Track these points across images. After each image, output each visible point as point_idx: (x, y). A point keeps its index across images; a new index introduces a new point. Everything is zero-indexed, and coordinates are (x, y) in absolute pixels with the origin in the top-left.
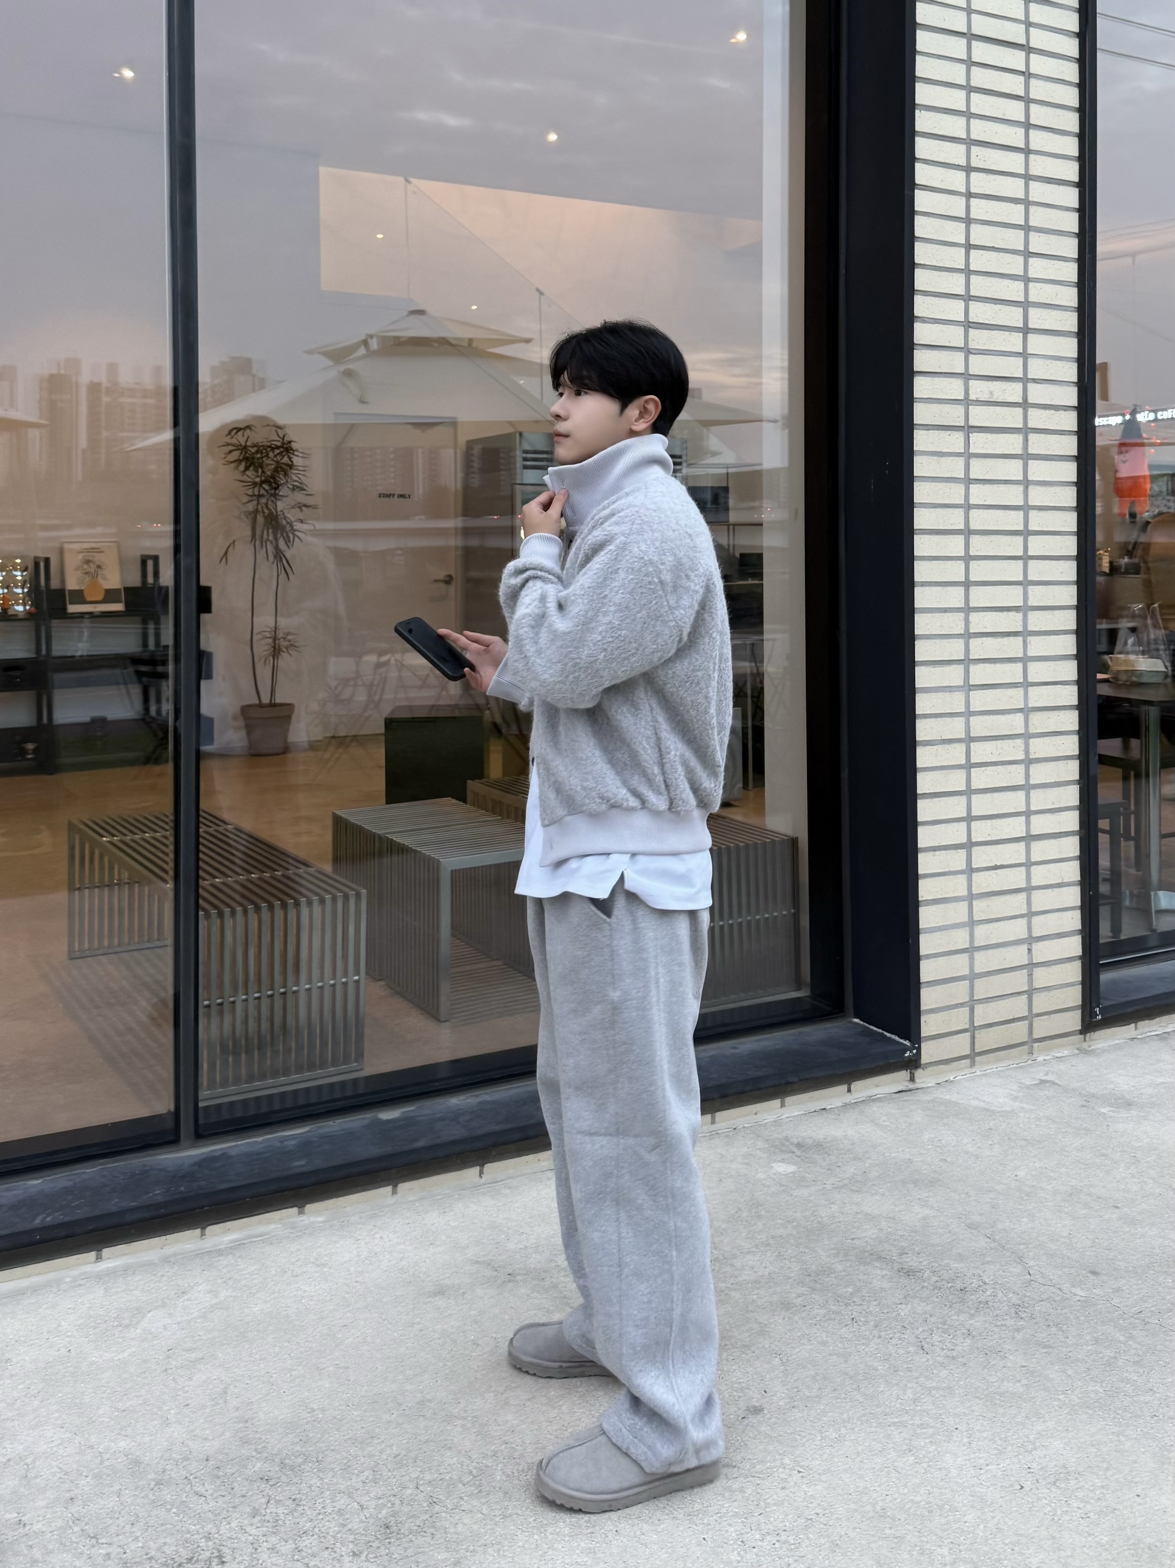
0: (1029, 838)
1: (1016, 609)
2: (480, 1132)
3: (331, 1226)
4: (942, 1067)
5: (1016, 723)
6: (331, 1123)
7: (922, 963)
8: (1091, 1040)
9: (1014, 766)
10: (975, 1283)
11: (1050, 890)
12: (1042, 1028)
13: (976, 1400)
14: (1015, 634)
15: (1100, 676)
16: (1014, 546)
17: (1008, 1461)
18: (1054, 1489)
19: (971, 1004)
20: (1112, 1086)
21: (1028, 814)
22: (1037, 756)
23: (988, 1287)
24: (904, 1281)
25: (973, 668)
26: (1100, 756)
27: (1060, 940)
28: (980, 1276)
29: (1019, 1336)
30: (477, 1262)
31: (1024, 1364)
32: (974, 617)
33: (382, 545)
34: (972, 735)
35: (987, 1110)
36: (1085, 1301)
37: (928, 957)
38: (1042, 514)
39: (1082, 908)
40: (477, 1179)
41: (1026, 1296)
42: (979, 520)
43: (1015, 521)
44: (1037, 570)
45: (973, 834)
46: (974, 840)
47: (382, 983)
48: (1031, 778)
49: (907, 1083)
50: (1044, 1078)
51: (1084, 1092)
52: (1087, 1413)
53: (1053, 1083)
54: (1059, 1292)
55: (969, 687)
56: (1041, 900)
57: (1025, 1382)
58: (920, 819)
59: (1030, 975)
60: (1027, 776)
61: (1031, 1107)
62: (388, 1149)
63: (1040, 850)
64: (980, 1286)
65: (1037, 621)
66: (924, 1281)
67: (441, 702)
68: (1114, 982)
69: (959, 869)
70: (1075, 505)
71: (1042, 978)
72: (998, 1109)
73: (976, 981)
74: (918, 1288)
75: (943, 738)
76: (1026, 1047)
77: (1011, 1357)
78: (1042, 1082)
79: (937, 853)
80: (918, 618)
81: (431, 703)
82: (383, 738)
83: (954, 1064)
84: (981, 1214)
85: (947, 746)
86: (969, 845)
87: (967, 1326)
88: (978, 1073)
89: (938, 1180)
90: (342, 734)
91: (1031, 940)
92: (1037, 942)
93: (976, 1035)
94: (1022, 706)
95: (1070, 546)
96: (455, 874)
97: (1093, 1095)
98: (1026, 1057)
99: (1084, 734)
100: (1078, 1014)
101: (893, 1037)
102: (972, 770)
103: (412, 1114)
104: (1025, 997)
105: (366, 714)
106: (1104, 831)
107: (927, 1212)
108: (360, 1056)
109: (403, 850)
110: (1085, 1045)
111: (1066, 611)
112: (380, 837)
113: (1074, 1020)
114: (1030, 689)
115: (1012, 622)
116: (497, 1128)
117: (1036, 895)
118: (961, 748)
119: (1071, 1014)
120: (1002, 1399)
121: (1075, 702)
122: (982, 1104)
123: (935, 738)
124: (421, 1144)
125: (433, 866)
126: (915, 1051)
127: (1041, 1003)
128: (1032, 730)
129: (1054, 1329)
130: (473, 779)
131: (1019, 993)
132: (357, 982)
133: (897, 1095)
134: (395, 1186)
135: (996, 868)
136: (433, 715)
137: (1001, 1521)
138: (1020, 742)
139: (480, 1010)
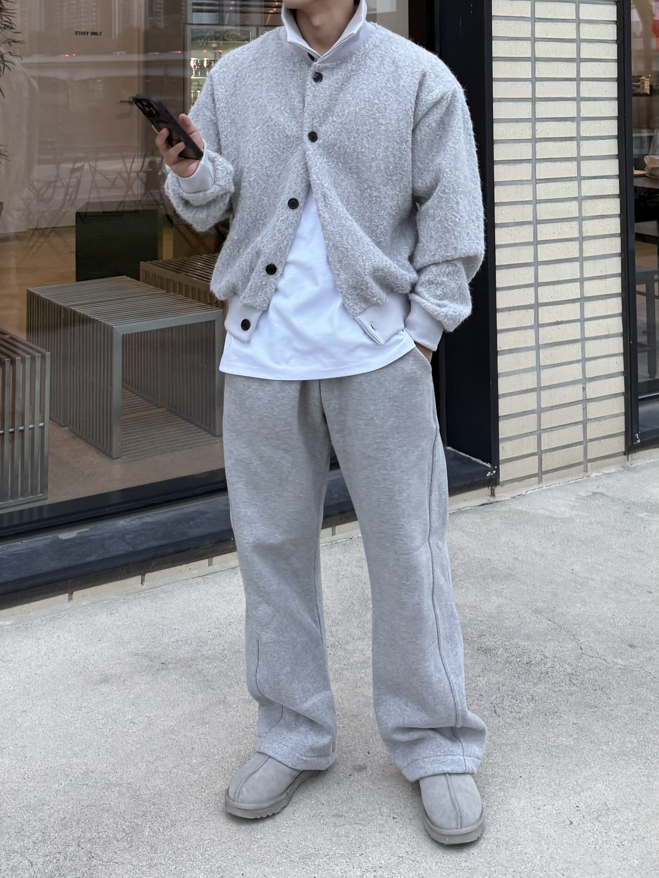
0: (583, 300)
1: (572, 119)
2: (141, 547)
3: (17, 628)
4: (516, 483)
5: (572, 209)
6: (19, 543)
7: (500, 401)
8: (632, 460)
9: (571, 243)
10: (539, 657)
11: (599, 341)
12: (594, 450)
13: (537, 752)
14: (571, 139)
15: (636, 172)
16: (570, 70)
17: (560, 802)
18: (597, 824)
19: (539, 432)
20: (647, 496)
21: (582, 280)
22: (589, 234)
23: (548, 660)
24: (482, 657)
25: (538, 166)
26: (637, 235)
27: (608, 380)
28: (542, 651)
29: (572, 699)
30: (137, 654)
31: (575, 722)
32: (539, 126)
33: (85, 75)
34: (538, 218)
35: (551, 517)
36: (624, 669)
37: (505, 395)
38: (590, 45)
39: (625, 354)
40: (140, 585)
41: (577, 666)
42: (542, 49)
43: (569, 51)
44: (587, 89)
45: (539, 297)
46: (540, 302)
47: (66, 428)
48: (584, 252)
49: (489, 498)
50: (596, 491)
51: (626, 501)
52: (624, 760)
53: (603, 494)
54: (604, 662)
55: (536, 181)
56: (592, 349)
57: (575, 736)
58: (498, 285)
59: (585, 409)
60: (581, 250)
61: (586, 514)
62: (66, 563)
63: (591, 309)
64: (542, 660)
65: (587, 129)
66: (498, 657)
67: (127, 199)
68: (650, 412)
69: (529, 324)
70: (616, 38)
71: (594, 410)
72: (560, 517)
73: (542, 414)
74: (493, 663)
75: (516, 221)
76: (582, 467)
77: (565, 717)
78: (594, 494)
79: (512, 312)
80: (496, 126)
81: (121, 200)
82: (74, 229)
83: (526, 481)
84: (544, 602)
85: (518, 228)
86: (537, 306)
87: (531, 692)
88: (544, 488)
89: (511, 575)
90: (43, 227)
91: (585, 380)
92: (590, 382)
93: (543, 458)
94: (577, 196)
95: (612, 70)
96: (127, 339)
97: (634, 503)
98: (582, 474)
99: (624, 216)
100: (622, 439)
101: (478, 460)
102: (539, 246)
103: (86, 534)
104: (581, 426)
105: (64, 210)
106: (641, 294)
107: (501, 600)
108: (44, 488)
109: (84, 320)
110: (628, 464)
111: (610, 121)
112: (65, 310)
113: (619, 444)
114: (583, 181)
115: (569, 130)
116: (155, 544)
117: (589, 345)
118: (529, 229)
119: (617, 439)
120: (557, 751)
121: (617, 192)
122: (547, 513)
123: (509, 221)
124: (93, 558)
125: (108, 331)
126: (494, 472)
127: (593, 431)
128: (584, 214)
129: (599, 692)
130: (145, 261)
131: (576, 423)
132: (43, 427)
133: (481, 507)
134: (71, 594)
135: (558, 323)
136: (121, 209)
137: (555, 852)
138: (575, 224)
139: (147, 448)
